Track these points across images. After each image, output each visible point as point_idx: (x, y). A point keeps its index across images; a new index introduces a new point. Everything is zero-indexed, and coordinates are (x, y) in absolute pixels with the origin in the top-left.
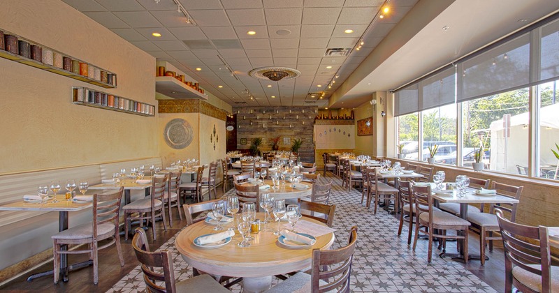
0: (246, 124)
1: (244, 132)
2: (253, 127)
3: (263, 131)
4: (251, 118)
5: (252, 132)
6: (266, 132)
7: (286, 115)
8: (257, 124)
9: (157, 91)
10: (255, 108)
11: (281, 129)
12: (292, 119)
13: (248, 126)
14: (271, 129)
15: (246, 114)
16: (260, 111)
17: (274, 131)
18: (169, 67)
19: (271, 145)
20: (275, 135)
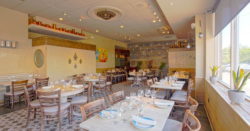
0: (135, 53)
1: (133, 58)
2: (138, 54)
3: (143, 57)
4: (137, 50)
5: (138, 58)
6: (145, 57)
7: (157, 47)
8: (140, 53)
9: (29, 31)
10: (139, 44)
11: (153, 56)
12: (161, 49)
13: (135, 55)
14: (148, 56)
15: (134, 48)
16: (142, 46)
17: (150, 57)
18: (38, 19)
19: (148, 65)
20: (150, 59)
